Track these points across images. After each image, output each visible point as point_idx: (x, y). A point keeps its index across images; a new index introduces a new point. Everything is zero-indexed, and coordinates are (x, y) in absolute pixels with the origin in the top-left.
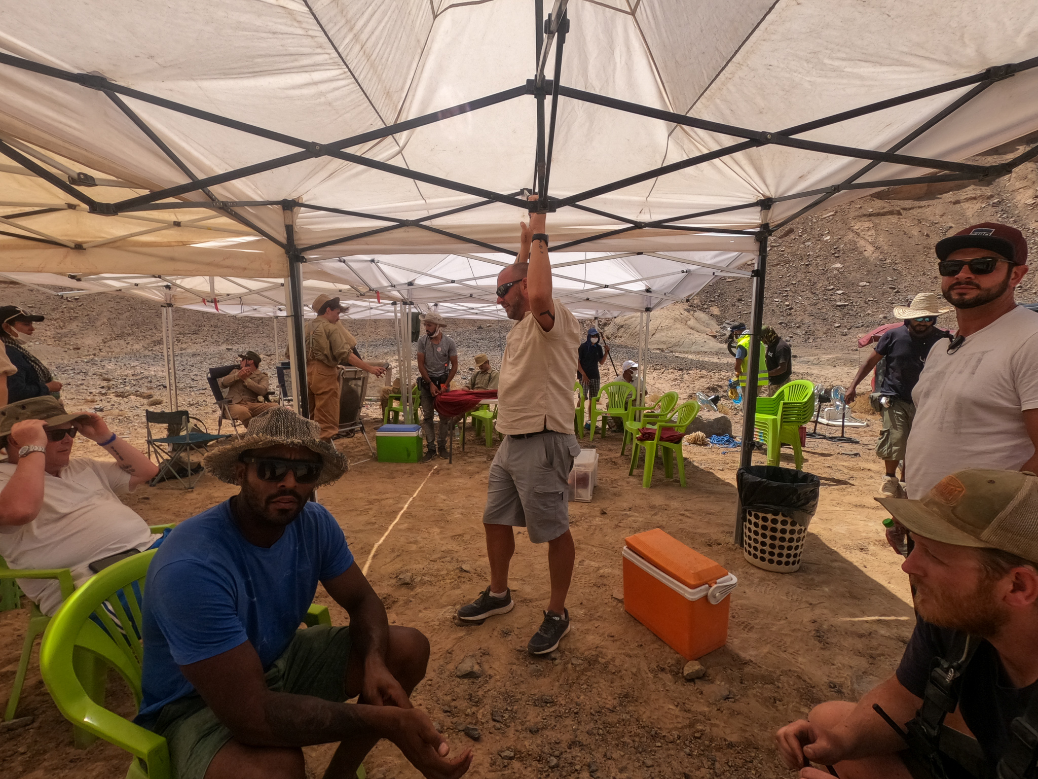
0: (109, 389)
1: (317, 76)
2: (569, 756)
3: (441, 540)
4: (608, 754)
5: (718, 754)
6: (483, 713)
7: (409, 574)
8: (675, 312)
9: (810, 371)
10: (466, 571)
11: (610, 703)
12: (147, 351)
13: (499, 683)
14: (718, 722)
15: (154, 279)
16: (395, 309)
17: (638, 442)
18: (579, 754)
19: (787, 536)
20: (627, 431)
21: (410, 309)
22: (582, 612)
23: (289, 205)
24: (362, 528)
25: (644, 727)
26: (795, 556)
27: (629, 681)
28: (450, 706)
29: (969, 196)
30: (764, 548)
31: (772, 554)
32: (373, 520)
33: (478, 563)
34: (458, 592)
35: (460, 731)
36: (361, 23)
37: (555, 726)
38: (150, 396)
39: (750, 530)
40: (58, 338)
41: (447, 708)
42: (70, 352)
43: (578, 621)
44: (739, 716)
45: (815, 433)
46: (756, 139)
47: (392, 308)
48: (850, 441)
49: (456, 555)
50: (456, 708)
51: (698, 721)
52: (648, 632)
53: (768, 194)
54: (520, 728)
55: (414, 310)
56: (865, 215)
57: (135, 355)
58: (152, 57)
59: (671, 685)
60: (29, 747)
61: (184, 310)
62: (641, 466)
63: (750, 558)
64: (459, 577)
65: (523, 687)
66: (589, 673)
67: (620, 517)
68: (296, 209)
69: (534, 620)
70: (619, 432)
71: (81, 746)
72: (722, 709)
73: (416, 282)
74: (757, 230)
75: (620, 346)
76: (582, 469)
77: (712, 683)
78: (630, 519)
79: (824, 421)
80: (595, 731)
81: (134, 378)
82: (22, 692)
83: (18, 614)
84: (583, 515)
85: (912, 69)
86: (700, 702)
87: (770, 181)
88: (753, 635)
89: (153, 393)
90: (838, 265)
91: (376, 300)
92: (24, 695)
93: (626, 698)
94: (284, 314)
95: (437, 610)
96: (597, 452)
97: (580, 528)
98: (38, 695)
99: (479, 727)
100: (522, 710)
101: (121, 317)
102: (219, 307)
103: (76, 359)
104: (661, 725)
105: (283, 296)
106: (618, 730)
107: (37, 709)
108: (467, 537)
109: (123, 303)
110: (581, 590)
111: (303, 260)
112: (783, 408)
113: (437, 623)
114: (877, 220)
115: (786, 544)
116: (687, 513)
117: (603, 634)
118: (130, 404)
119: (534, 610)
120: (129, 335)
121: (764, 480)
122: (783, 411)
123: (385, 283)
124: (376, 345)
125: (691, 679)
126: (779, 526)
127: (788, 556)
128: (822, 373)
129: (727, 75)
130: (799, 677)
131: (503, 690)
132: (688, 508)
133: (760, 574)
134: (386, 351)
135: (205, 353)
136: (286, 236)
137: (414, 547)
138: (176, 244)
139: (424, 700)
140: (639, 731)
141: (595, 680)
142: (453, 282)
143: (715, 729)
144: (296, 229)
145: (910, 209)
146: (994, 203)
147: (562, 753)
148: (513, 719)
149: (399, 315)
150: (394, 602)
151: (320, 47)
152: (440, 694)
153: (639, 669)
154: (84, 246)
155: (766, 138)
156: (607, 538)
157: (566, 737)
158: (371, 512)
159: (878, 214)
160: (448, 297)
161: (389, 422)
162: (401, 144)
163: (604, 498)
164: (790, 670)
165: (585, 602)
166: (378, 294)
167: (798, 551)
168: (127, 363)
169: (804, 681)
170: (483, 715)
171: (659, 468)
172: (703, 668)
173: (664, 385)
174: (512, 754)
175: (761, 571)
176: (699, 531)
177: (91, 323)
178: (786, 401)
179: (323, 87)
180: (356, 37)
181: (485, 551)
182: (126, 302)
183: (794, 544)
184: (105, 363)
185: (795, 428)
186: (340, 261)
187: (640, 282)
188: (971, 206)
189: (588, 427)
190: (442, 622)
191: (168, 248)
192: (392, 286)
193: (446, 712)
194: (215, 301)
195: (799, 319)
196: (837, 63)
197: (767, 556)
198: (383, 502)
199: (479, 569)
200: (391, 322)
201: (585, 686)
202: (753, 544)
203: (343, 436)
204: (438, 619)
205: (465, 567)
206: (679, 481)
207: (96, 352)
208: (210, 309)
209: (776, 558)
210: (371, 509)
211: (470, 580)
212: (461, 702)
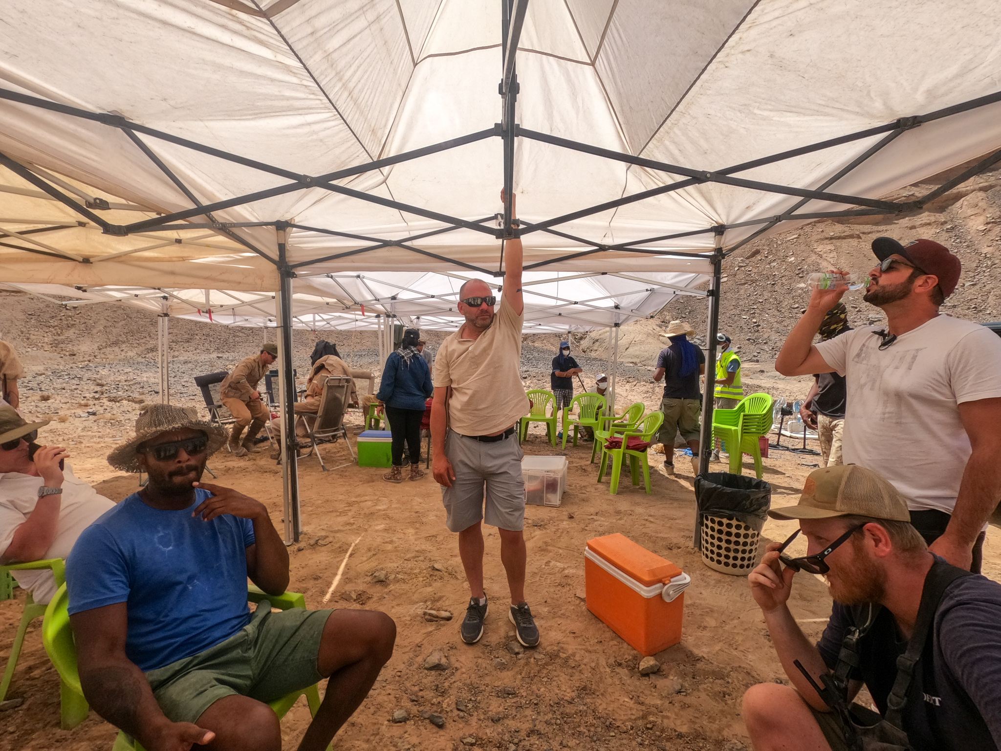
0: (102, 394)
1: (310, 118)
2: (526, 743)
3: (416, 540)
4: (564, 742)
5: (668, 744)
6: (448, 703)
7: (384, 572)
8: (648, 327)
9: (776, 386)
10: (437, 570)
11: (568, 695)
12: (140, 358)
13: (464, 675)
14: (669, 714)
15: (152, 291)
16: (379, 321)
17: (606, 450)
18: (537, 742)
19: (741, 540)
20: (596, 440)
21: (393, 322)
22: (546, 609)
23: (282, 226)
24: (341, 528)
25: (599, 718)
26: (749, 559)
27: (587, 674)
28: (417, 696)
29: (923, 222)
30: (720, 551)
31: (727, 557)
32: (352, 521)
33: (450, 562)
34: (429, 589)
35: (425, 719)
36: (348, 74)
37: (516, 716)
38: (141, 401)
39: (707, 534)
40: (55, 344)
41: (414, 698)
42: (66, 358)
43: (542, 618)
44: (690, 709)
45: (778, 444)
46: (697, 178)
47: (376, 320)
48: (811, 452)
49: (428, 555)
50: (422, 697)
51: (650, 713)
52: (608, 630)
53: (720, 221)
54: (482, 717)
55: (397, 323)
56: (827, 239)
57: (128, 362)
58: (165, 99)
59: (627, 680)
60: (17, 727)
61: (178, 319)
62: (609, 474)
63: (707, 561)
64: (431, 575)
65: (487, 680)
66: (550, 667)
67: (587, 521)
68: (288, 229)
69: (501, 617)
70: (590, 441)
71: (67, 728)
72: (674, 702)
73: (399, 296)
74: (712, 253)
75: (595, 359)
76: (552, 475)
77: (666, 677)
78: (596, 523)
79: (788, 433)
80: (553, 721)
81: (127, 383)
82: (14, 675)
83: (10, 605)
84: (551, 519)
85: (831, 118)
86: (653, 696)
87: (720, 211)
88: (707, 634)
89: (144, 398)
90: (802, 285)
91: (361, 313)
92: (15, 679)
93: (584, 690)
94: (274, 324)
95: (409, 606)
96: (566, 460)
97: (548, 531)
98: (28, 679)
99: (443, 715)
100: (486, 701)
101: (117, 325)
102: (213, 317)
103: (71, 365)
104: (616, 716)
105: (274, 308)
106: (575, 720)
107: (25, 692)
108: (440, 538)
109: (120, 312)
110: (546, 589)
111: (293, 275)
112: (744, 419)
113: (409, 618)
114: (838, 243)
115: (740, 548)
116: (651, 519)
117: (565, 631)
118: (122, 409)
119: (501, 607)
120: (124, 342)
121: (719, 486)
122: (743, 423)
123: (369, 297)
124: (361, 356)
125: (646, 674)
126: (734, 530)
127: (743, 559)
128: (788, 388)
129: (672, 121)
130: (748, 673)
131: (468, 682)
132: (652, 514)
133: (717, 576)
134: (370, 361)
135: (196, 361)
136: (278, 253)
137: (389, 547)
138: (177, 259)
139: (393, 690)
140: (594, 721)
141: (555, 673)
142: (433, 297)
143: (665, 721)
144: (288, 247)
145: (869, 233)
146: (947, 229)
147: (520, 741)
148: (476, 708)
149: (382, 327)
150: (369, 598)
151: (313, 94)
152: (408, 684)
153: (598, 664)
154: (91, 260)
155: (706, 176)
156: (573, 541)
157: (526, 726)
158: (350, 514)
159: (839, 238)
160: (428, 311)
161: (370, 428)
162: (385, 174)
163: (572, 503)
164: (740, 667)
165: (549, 600)
166: (362, 307)
167: (752, 555)
168: (120, 369)
169: (753, 677)
170: (448, 705)
171: (627, 476)
172: (657, 663)
173: (636, 397)
174: (474, 741)
175: (717, 574)
176: (659, 535)
177: (88, 330)
178: (747, 413)
179: (315, 127)
180: (345, 86)
181: (457, 551)
182: (122, 311)
183: (748, 548)
184: (100, 369)
185: (755, 438)
186: (328, 277)
187: (609, 299)
188: (926, 231)
189: (560, 436)
190: (414, 618)
191: (170, 263)
192: (376, 300)
193: (413, 701)
194: (209, 312)
195: (766, 336)
196: (766, 113)
197: (722, 559)
198: (362, 504)
199: (450, 568)
200: (375, 333)
201: (545, 679)
202: (710, 548)
203: (326, 441)
204: (410, 615)
205: (436, 566)
206: (644, 489)
207: (91, 358)
208: (205, 319)
209: (731, 561)
210: (350, 510)
211: (441, 578)
212: (428, 692)
